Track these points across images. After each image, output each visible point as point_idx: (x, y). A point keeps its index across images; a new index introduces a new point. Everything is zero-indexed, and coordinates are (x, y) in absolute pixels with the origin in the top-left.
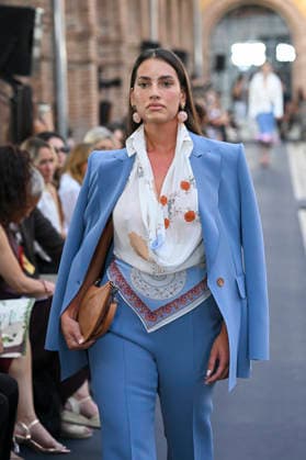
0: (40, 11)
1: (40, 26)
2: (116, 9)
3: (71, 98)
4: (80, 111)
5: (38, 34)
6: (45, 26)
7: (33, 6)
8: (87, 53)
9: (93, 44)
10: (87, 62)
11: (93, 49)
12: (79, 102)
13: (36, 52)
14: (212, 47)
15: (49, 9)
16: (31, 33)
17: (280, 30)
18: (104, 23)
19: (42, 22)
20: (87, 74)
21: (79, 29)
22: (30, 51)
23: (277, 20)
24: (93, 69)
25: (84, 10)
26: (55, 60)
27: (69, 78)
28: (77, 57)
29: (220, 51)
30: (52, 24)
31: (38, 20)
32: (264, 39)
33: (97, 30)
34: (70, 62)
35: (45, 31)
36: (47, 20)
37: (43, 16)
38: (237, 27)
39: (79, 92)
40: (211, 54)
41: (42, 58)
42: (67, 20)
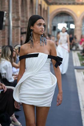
0: (5, 12)
1: (5, 17)
2: (26, 13)
3: (13, 36)
4: (15, 40)
5: (5, 18)
6: (7, 17)
7: (4, 11)
8: (18, 24)
9: (20, 22)
10: (18, 27)
11: (20, 23)
12: (15, 37)
13: (4, 23)
14: (52, 24)
15: (8, 12)
16: (3, 18)
17: (71, 20)
18: (23, 16)
19: (6, 15)
20: (18, 30)
21: (16, 18)
22: (2, 23)
23: (70, 17)
24: (20, 29)
25: (18, 13)
26: (9, 26)
27: (13, 31)
28: (15, 25)
29: (54, 25)
30: (9, 16)
31: (5, 15)
32: (66, 22)
33: (21, 18)
34: (13, 27)
35: (7, 18)
36: (7, 15)
37: (6, 14)
38: (59, 19)
39: (15, 35)
40: (52, 26)
41: (6, 25)
42: (13, 15)
